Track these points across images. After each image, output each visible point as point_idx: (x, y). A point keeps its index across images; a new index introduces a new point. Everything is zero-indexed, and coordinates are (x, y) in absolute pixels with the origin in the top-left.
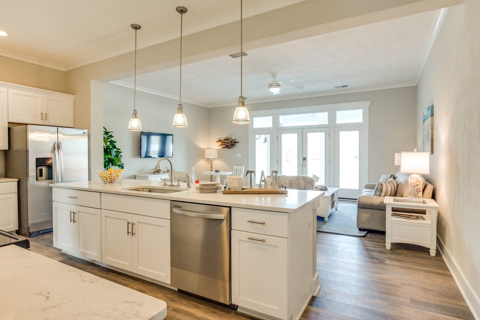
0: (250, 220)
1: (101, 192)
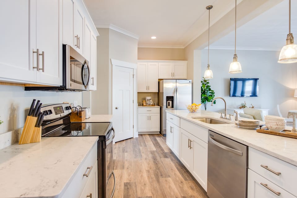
1: (180, 118)
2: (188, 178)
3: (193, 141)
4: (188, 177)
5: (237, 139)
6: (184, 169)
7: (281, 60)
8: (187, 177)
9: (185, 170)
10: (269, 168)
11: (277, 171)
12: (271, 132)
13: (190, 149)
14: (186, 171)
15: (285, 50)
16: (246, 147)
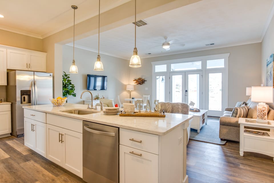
0: (131, 138)
1: (46, 113)
2: (59, 174)
3: (64, 134)
4: (59, 172)
5: (111, 124)
6: (52, 166)
7: (131, 65)
8: (57, 172)
9: (54, 167)
10: (135, 139)
11: (139, 140)
12: (128, 115)
13: (62, 143)
14: (56, 167)
15: (133, 58)
16: (118, 128)
